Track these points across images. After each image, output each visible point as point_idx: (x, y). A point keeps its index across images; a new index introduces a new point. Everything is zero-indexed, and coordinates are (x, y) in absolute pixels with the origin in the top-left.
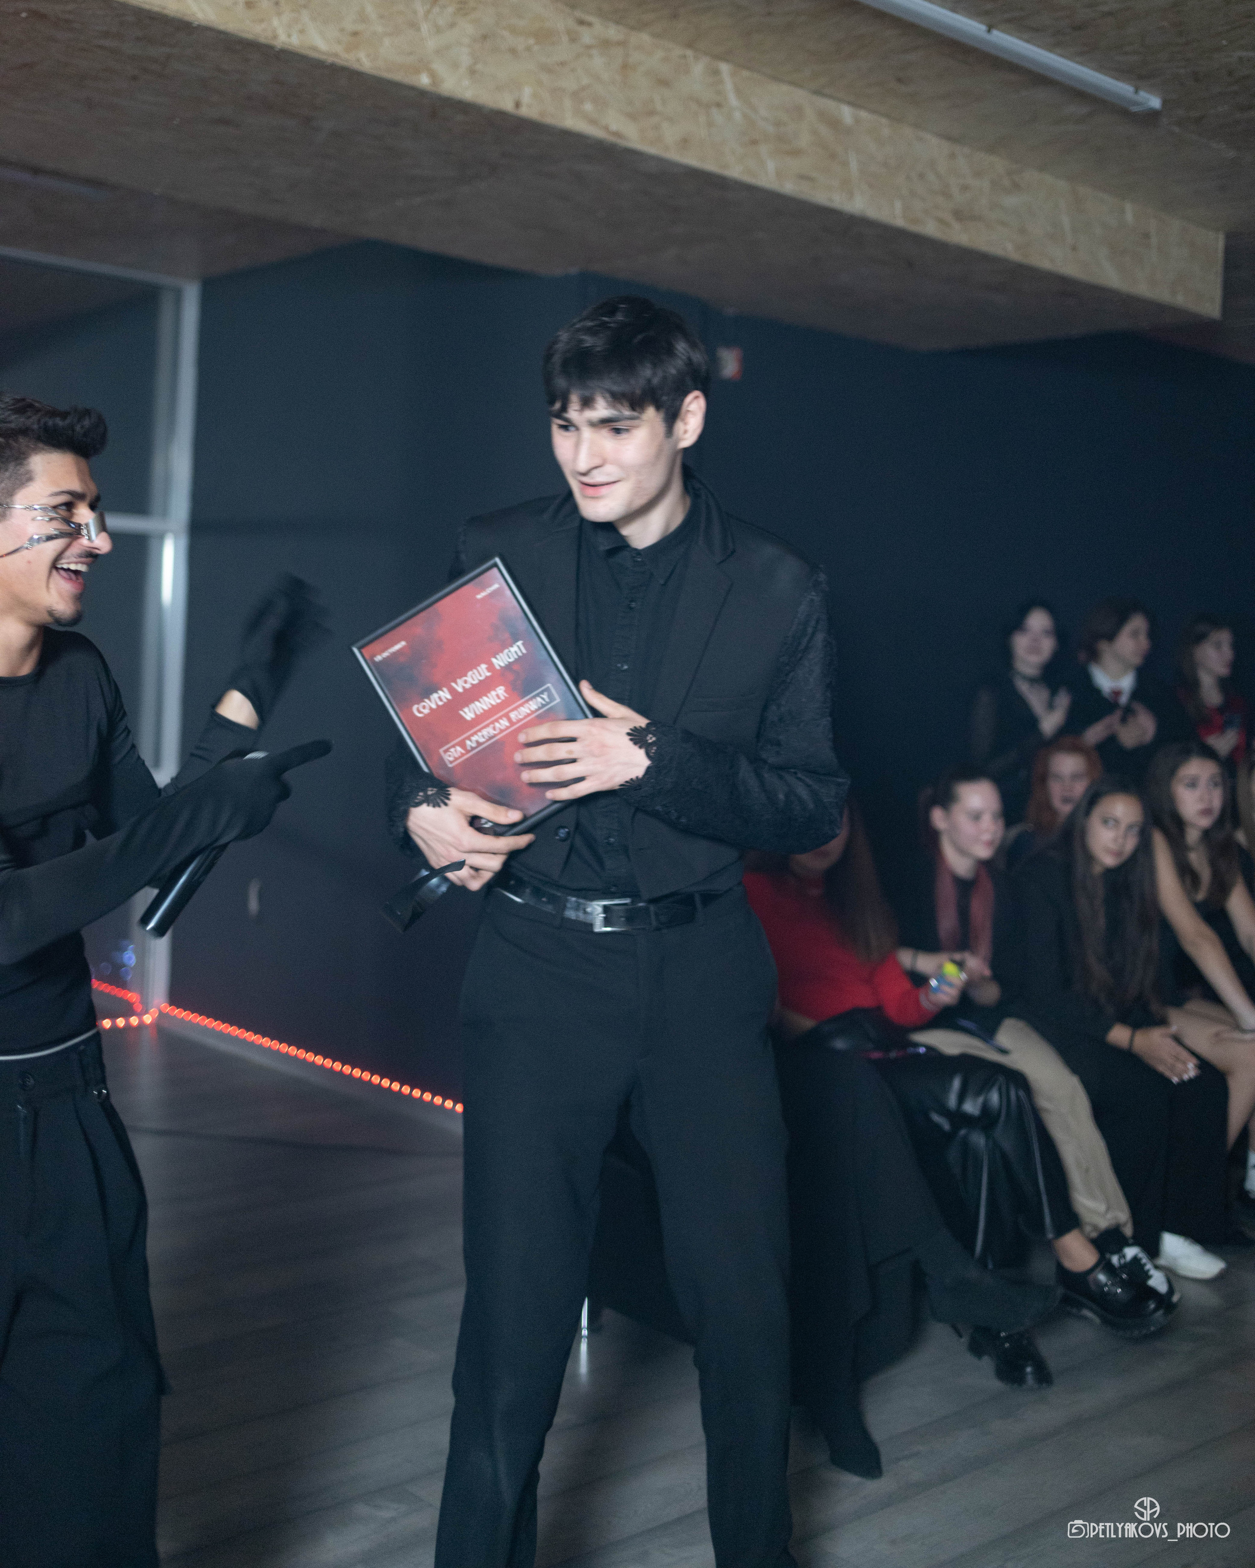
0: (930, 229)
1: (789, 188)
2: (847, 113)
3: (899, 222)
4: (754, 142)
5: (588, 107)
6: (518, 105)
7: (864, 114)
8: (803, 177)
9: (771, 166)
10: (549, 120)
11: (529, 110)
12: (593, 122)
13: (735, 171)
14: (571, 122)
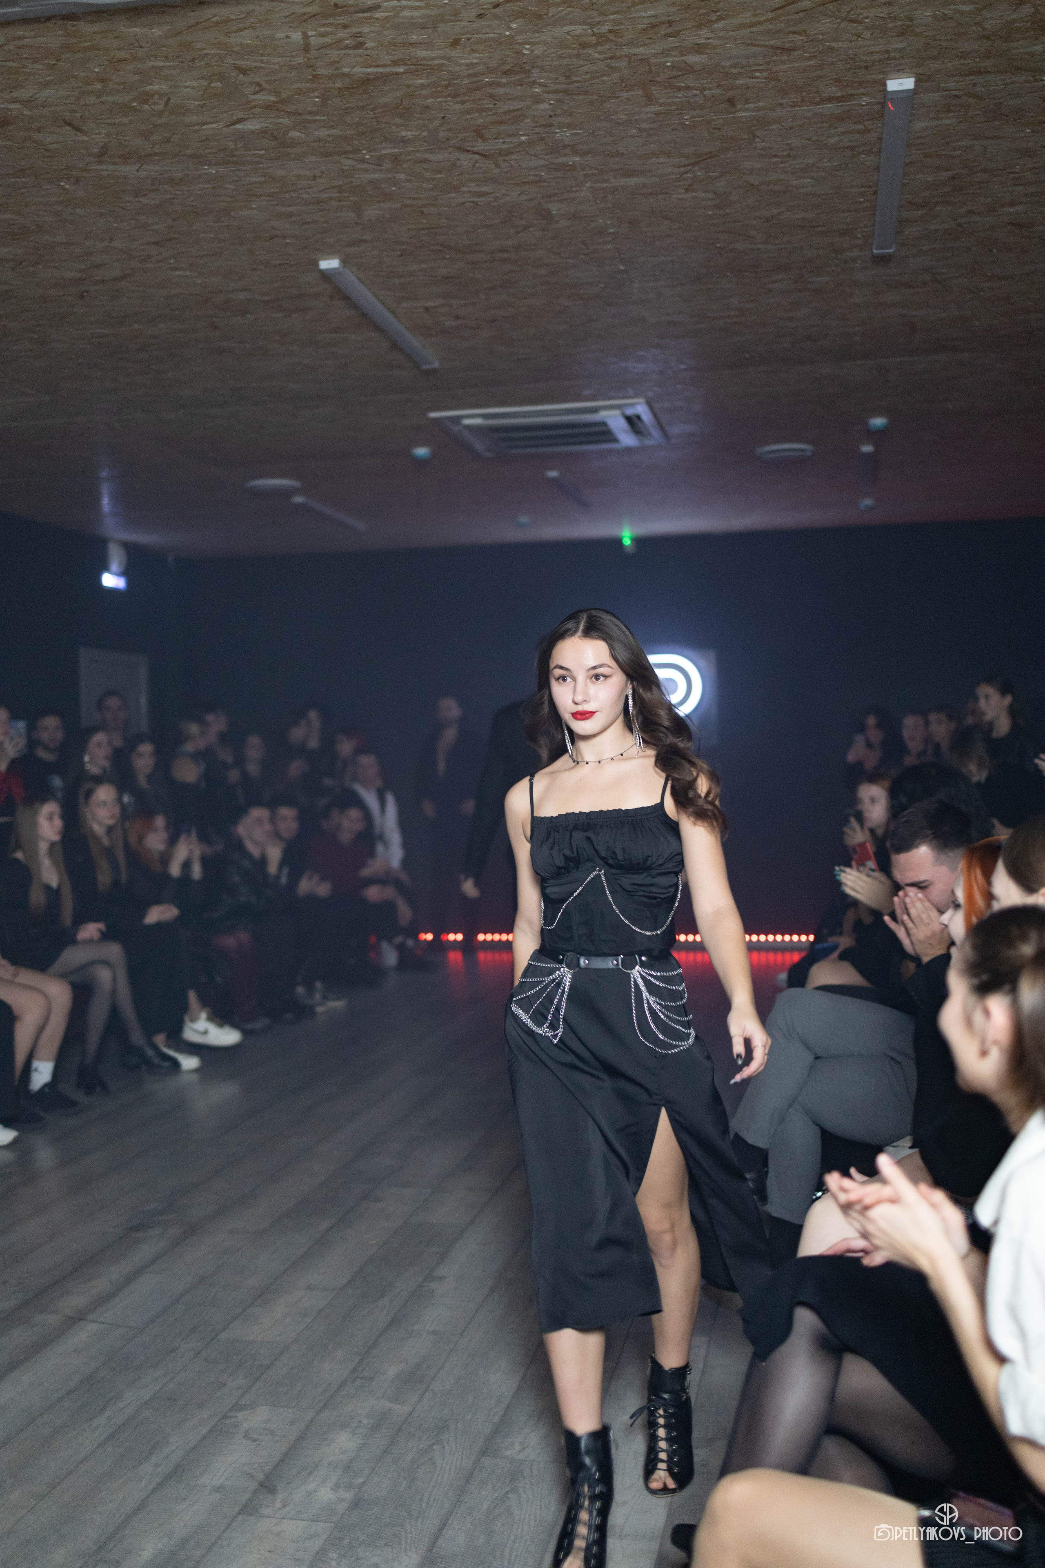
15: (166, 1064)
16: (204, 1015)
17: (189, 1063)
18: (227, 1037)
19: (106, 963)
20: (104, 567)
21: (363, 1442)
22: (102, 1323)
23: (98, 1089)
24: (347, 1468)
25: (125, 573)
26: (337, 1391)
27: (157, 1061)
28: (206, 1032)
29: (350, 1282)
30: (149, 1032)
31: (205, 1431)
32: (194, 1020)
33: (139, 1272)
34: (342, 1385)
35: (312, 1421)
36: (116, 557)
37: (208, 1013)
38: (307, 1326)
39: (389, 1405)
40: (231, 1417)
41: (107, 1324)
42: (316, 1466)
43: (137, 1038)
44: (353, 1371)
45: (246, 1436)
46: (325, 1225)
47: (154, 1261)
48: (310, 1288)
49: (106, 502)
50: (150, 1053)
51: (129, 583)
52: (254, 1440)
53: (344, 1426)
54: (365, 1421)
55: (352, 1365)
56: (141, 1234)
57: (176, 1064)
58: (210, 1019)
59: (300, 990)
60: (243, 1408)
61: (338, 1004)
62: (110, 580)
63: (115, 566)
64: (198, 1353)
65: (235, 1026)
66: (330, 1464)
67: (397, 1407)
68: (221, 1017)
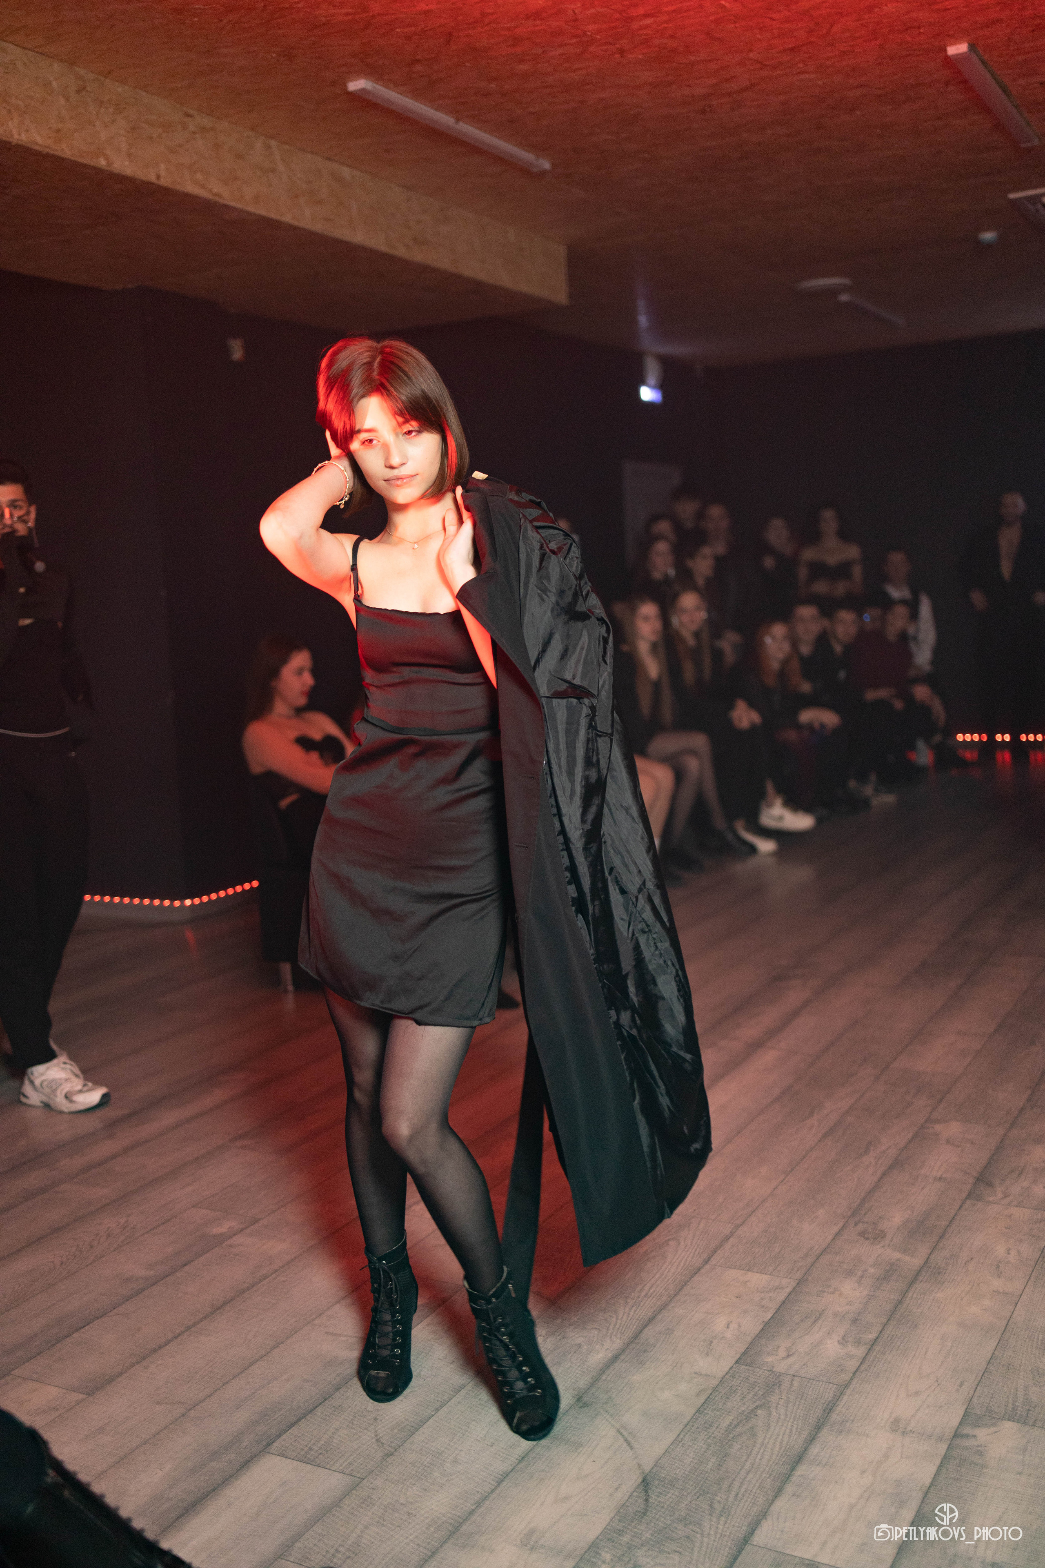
0: (401, 252)
1: (319, 227)
2: (346, 172)
3: (384, 249)
4: (296, 196)
5: (199, 176)
6: (158, 177)
7: (356, 173)
8: (327, 220)
9: (307, 212)
10: (177, 187)
11: (164, 182)
12: (203, 187)
13: (287, 218)
14: (190, 188)
15: (745, 848)
16: (779, 802)
17: (766, 846)
18: (801, 822)
19: (693, 752)
20: (642, 381)
21: (871, 1294)
24: (855, 1321)
25: (662, 386)
26: (838, 1235)
27: (736, 845)
28: (781, 818)
30: (730, 818)
32: (770, 805)
36: (653, 370)
37: (783, 800)
39: (897, 1255)
42: (820, 1315)
43: (719, 822)
49: (643, 320)
50: (730, 837)
51: (665, 396)
53: (849, 1273)
54: (871, 1270)
57: (753, 849)
58: (785, 805)
59: (852, 784)
61: (889, 799)
62: (647, 394)
63: (652, 378)
65: (808, 811)
66: (835, 1315)
67: (907, 1258)
68: (794, 803)
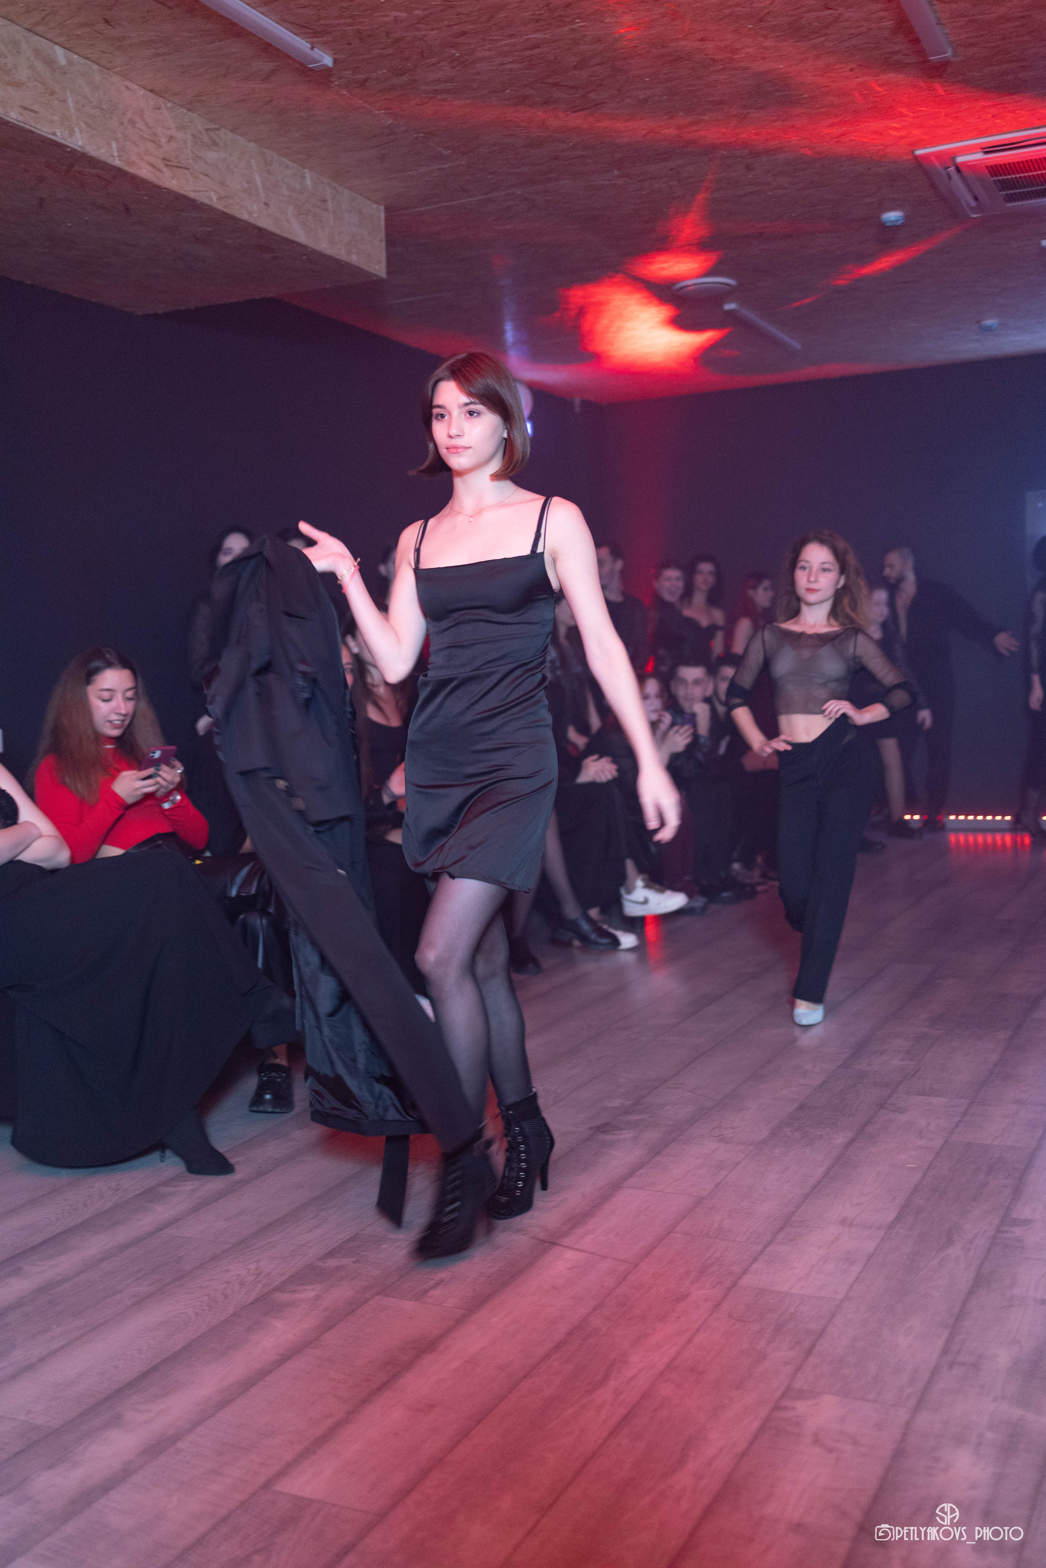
2: (60, 54)
3: (117, 162)
7: (75, 58)
15: (605, 941)
16: (639, 883)
17: (628, 940)
18: (674, 901)
21: (998, 1469)
22: (582, 1251)
23: (530, 965)
26: (930, 1382)
27: (593, 936)
28: (646, 902)
29: (898, 1219)
31: (755, 1425)
32: (630, 891)
33: (616, 1186)
34: (935, 1372)
35: (908, 1425)
37: (643, 880)
38: (857, 1278)
39: (1017, 1412)
40: (786, 1408)
41: (588, 1252)
43: (571, 910)
44: (945, 1351)
45: (816, 1441)
46: (840, 1139)
47: (632, 1172)
48: (844, 1222)
50: (586, 927)
52: (831, 1450)
53: (959, 1440)
54: (989, 1436)
55: (940, 1342)
56: (608, 1137)
57: (615, 941)
58: (647, 886)
60: (800, 1395)
64: (718, 1305)
65: (676, 889)
